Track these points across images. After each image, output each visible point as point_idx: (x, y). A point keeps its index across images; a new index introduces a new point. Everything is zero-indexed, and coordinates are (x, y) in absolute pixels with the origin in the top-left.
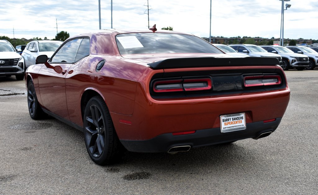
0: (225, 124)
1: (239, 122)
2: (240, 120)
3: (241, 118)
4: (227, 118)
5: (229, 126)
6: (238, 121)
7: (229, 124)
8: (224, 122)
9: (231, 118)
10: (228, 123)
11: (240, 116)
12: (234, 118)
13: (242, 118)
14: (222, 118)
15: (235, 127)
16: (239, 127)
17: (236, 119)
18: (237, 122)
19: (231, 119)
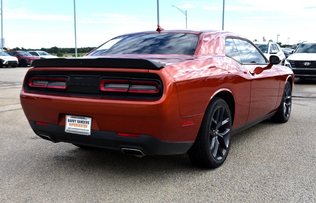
0: (70, 125)
1: (85, 126)
2: (85, 124)
3: (86, 123)
4: (73, 119)
5: (73, 127)
6: (83, 125)
7: (74, 126)
8: (69, 122)
9: (77, 119)
10: (73, 124)
11: (86, 120)
12: (80, 121)
13: (88, 122)
14: (68, 118)
15: (79, 130)
16: (83, 131)
17: (81, 122)
18: (81, 126)
19: (77, 121)
